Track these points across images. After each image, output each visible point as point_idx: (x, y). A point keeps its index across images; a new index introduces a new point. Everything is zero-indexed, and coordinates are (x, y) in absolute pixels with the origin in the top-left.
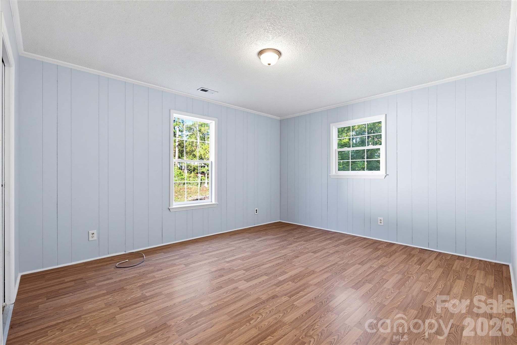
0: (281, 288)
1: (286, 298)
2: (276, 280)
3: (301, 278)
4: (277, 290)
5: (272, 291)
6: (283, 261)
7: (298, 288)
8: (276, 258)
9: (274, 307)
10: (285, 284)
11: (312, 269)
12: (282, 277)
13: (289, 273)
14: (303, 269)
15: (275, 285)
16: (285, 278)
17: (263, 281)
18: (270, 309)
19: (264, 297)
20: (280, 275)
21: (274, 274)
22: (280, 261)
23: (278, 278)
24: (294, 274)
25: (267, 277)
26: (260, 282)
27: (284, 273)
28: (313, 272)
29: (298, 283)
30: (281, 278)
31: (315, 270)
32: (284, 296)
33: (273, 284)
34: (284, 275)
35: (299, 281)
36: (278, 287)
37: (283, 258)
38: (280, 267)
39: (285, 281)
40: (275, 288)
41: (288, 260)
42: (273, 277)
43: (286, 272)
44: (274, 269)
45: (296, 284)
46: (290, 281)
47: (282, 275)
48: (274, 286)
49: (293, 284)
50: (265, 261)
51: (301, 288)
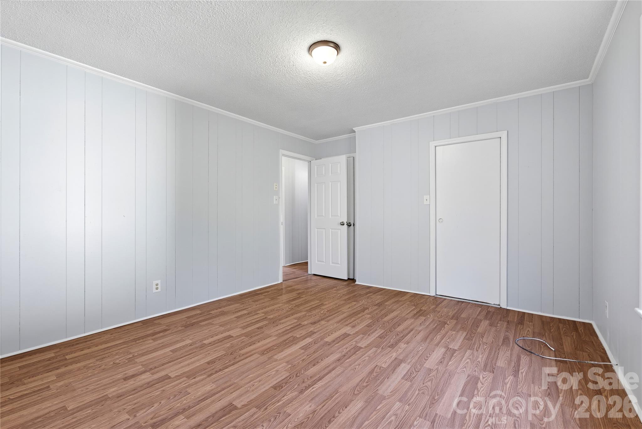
0: (308, 330)
1: (303, 323)
2: (314, 337)
3: (284, 343)
4: (312, 328)
5: (317, 327)
6: (307, 370)
7: (291, 332)
8: (320, 379)
9: (313, 318)
10: (305, 334)
11: (263, 357)
12: (308, 342)
13: (298, 347)
14: (275, 357)
15: (315, 333)
16: (304, 341)
17: (329, 335)
18: (316, 316)
19: (323, 322)
20: (310, 344)
21: (319, 345)
22: (313, 370)
23: (312, 340)
24: (291, 347)
25: (326, 340)
26: (332, 334)
27: (305, 348)
28: (263, 353)
29: (289, 337)
30: (309, 340)
31: (259, 355)
32: (305, 324)
33: (317, 334)
34: (305, 345)
35: (287, 339)
36: (312, 331)
37: (306, 380)
38: (311, 358)
39: (304, 338)
40: (314, 330)
41: (298, 375)
42: (319, 341)
43: (302, 349)
44: (320, 353)
45: (292, 335)
46: (298, 338)
47: (308, 345)
48: (315, 331)
49: (295, 335)
50: (339, 370)
51: (288, 332)
